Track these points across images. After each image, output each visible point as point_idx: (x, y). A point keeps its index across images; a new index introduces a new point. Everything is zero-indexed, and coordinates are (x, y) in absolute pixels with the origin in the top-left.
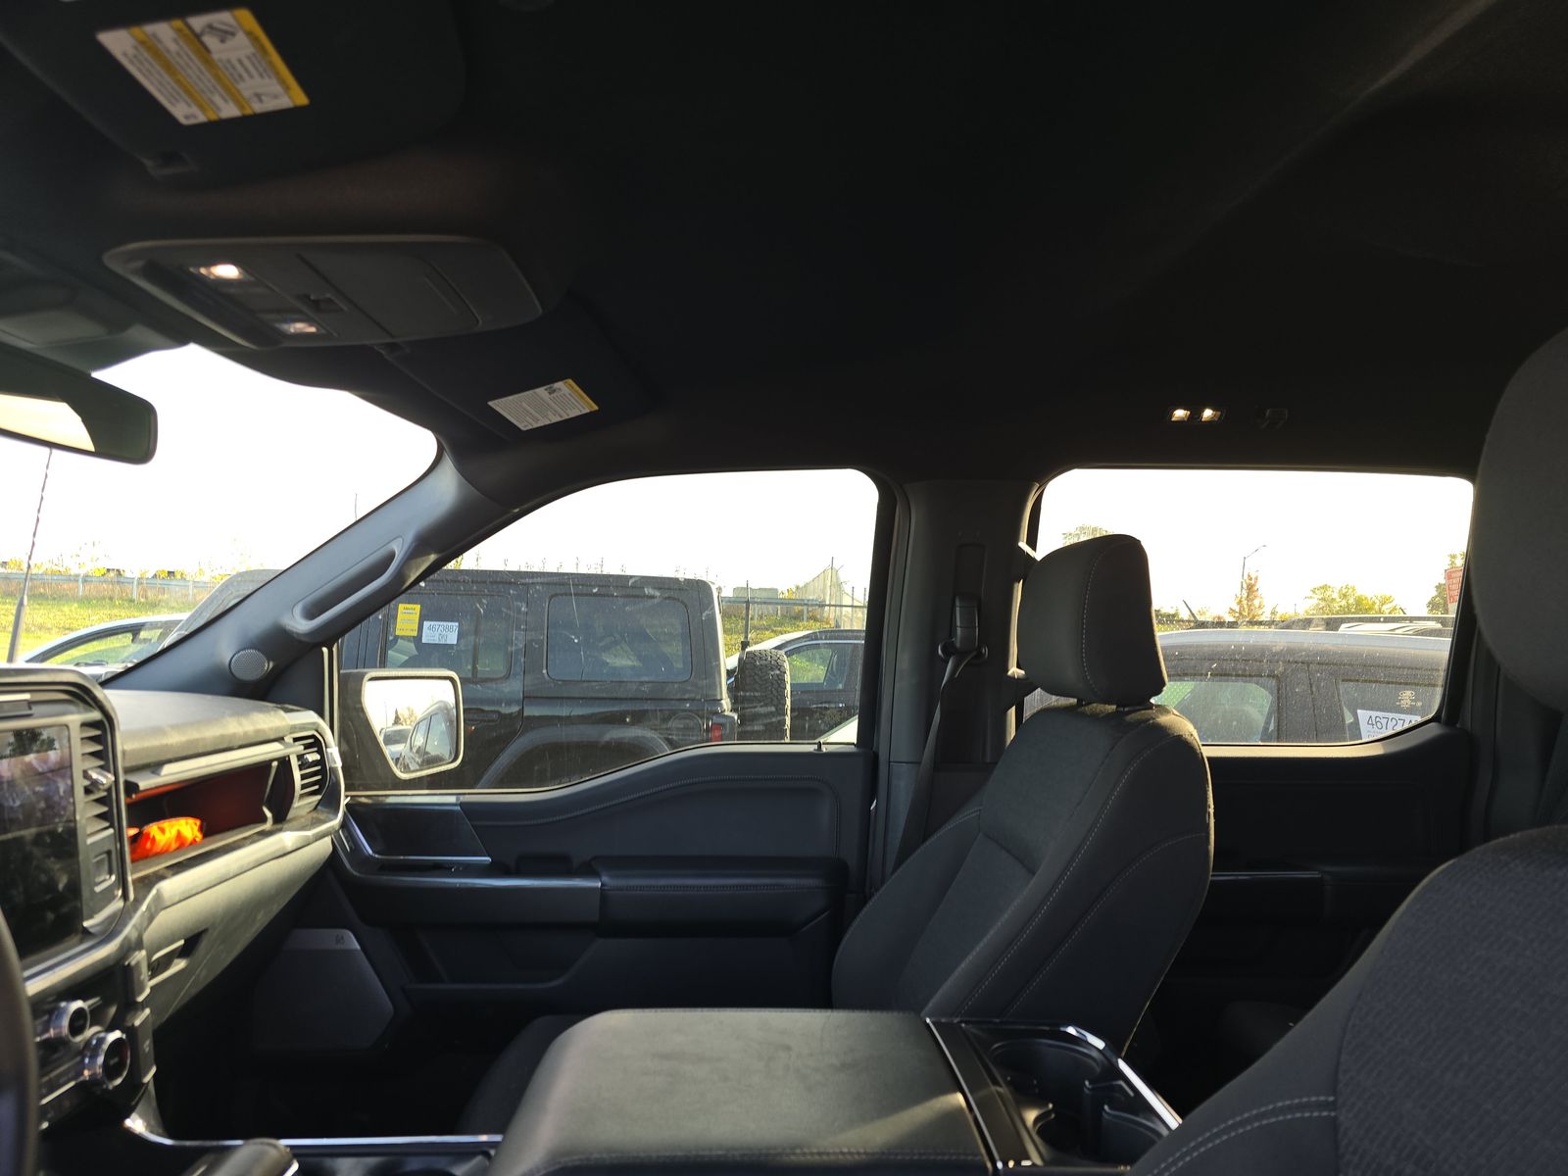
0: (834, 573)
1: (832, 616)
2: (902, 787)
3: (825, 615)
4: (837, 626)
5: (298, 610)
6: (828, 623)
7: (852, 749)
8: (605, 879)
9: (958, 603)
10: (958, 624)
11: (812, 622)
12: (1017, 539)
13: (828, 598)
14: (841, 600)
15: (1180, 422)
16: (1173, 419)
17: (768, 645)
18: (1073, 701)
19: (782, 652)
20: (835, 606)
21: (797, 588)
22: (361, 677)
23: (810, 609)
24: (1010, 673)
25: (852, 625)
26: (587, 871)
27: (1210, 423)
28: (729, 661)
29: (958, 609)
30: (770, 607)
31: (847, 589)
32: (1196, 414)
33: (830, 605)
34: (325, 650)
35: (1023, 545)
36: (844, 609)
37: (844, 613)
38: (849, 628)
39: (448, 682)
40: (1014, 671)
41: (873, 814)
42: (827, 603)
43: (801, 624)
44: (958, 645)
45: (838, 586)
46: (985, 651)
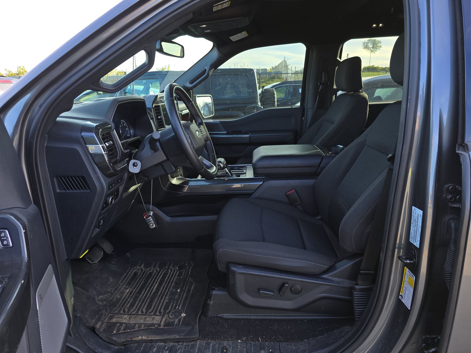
0: (285, 62)
1: (284, 77)
2: (310, 114)
3: (282, 76)
4: (286, 80)
5: (188, 82)
6: (283, 79)
7: (299, 107)
8: (250, 135)
9: (323, 73)
10: (323, 77)
11: (278, 79)
12: (337, 57)
13: (283, 71)
14: (287, 71)
15: (375, 28)
16: (373, 27)
17: (268, 87)
18: (346, 92)
19: (273, 89)
20: (286, 74)
21: (273, 68)
22: (196, 96)
23: (278, 75)
24: (334, 88)
25: (291, 79)
26: (246, 133)
27: (381, 27)
28: (259, 91)
29: (323, 74)
30: (265, 75)
31: (289, 67)
32: (378, 25)
33: (284, 74)
34: (191, 90)
35: (338, 58)
36: (289, 74)
37: (288, 76)
38: (290, 81)
39: (210, 97)
40: (335, 87)
41: (303, 121)
42: (283, 73)
43: (275, 80)
44: (323, 82)
45: (286, 66)
46: (329, 83)
